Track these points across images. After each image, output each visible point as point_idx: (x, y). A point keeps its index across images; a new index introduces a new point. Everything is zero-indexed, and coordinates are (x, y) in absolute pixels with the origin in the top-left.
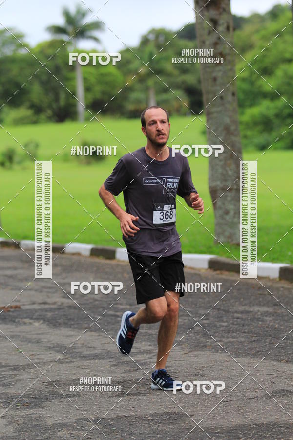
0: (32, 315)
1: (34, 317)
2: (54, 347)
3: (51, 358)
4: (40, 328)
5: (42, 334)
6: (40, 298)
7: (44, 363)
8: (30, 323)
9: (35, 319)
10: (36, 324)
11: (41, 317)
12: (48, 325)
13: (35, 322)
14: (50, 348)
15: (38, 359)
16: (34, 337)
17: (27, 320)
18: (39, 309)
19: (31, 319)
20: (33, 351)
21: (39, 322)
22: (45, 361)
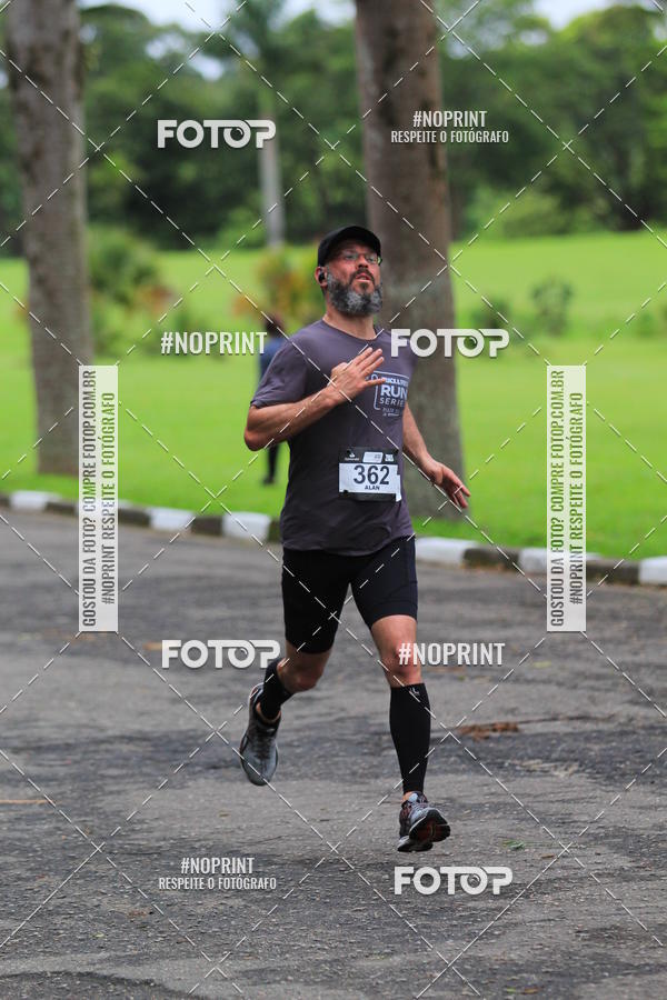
0: (549, 751)
1: (554, 756)
2: (607, 836)
3: (600, 867)
4: (570, 785)
5: (576, 801)
6: (569, 703)
7: (581, 879)
8: (545, 772)
9: (557, 760)
10: (561, 774)
11: (572, 756)
12: (591, 776)
13: (556, 767)
14: (596, 838)
15: (563, 868)
16: (554, 807)
17: (534, 764)
18: (567, 734)
19: (547, 759)
20: (550, 847)
21: (566, 769)
22: (581, 873)
